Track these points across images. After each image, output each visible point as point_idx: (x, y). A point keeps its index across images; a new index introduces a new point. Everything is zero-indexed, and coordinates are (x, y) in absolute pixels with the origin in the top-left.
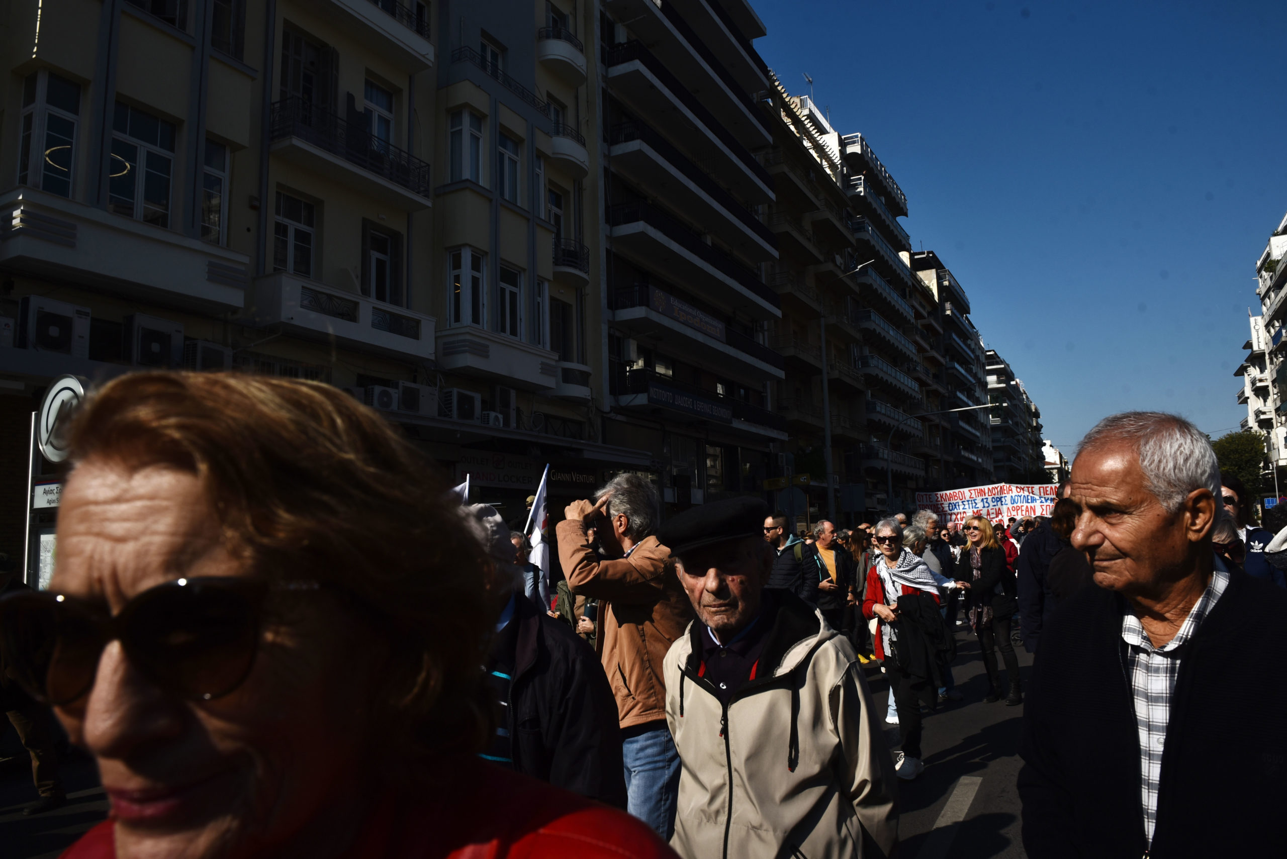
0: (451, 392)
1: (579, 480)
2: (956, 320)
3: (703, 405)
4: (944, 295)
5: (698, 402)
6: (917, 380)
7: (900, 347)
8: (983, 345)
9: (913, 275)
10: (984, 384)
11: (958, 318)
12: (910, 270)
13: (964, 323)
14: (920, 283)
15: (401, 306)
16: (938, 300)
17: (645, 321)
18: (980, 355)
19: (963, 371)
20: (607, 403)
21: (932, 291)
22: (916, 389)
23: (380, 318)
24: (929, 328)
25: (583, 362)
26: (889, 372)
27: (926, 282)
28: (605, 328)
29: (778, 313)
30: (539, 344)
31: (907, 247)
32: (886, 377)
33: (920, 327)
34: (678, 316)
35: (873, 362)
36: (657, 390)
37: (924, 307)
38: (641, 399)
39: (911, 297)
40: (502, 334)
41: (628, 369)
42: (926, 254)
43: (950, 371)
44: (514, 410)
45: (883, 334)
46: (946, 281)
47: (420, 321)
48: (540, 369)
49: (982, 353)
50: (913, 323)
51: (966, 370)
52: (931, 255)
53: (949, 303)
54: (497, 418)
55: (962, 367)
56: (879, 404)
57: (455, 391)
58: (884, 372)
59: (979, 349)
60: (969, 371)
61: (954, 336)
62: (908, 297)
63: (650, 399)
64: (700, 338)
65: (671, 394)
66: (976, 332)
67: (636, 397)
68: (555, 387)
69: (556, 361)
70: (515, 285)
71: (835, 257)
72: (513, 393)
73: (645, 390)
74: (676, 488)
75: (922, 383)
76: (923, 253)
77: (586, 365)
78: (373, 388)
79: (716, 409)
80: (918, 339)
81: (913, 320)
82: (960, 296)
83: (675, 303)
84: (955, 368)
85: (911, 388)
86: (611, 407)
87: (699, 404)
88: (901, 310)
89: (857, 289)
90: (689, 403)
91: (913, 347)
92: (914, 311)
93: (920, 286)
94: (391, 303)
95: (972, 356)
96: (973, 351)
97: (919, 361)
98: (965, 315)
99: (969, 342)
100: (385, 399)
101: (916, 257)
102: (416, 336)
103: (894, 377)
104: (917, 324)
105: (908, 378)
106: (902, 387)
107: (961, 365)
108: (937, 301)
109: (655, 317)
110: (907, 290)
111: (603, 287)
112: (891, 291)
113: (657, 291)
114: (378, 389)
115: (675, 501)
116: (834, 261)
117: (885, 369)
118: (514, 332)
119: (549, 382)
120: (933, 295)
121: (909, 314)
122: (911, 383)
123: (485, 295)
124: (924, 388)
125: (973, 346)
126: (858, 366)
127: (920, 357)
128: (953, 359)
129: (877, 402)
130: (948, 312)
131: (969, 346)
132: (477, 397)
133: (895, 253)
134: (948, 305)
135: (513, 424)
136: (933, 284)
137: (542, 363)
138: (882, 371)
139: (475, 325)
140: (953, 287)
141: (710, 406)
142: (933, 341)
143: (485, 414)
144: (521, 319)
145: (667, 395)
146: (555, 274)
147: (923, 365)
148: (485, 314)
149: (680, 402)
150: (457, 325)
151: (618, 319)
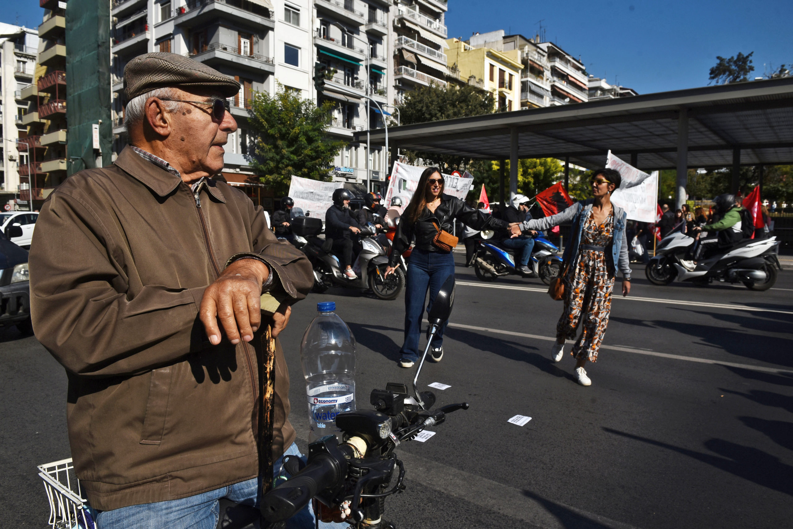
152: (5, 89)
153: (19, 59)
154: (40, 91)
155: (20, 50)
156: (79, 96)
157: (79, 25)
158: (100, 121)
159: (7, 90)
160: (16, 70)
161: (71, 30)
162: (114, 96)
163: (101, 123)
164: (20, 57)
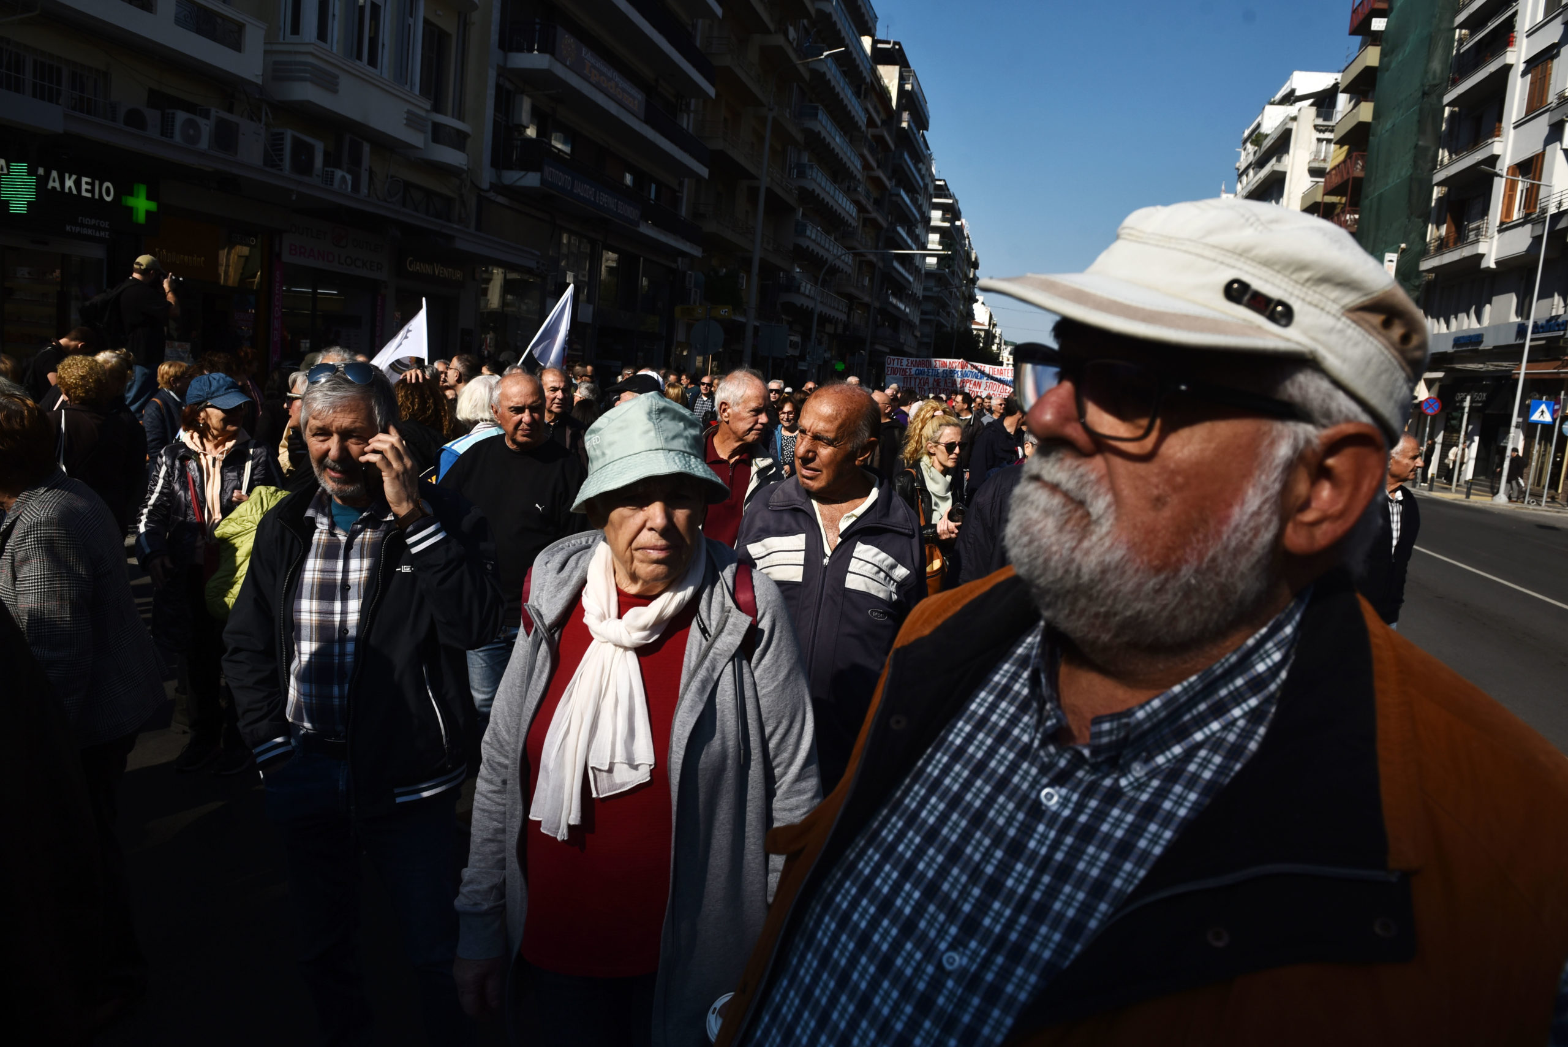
0: (283, 133)
1: (442, 273)
2: (912, 136)
3: (607, 198)
4: (904, 101)
5: (601, 193)
6: (857, 203)
7: (845, 159)
8: (934, 171)
9: (872, 69)
10: (928, 219)
11: (914, 134)
12: (870, 62)
13: (919, 141)
14: (879, 80)
16: (896, 106)
17: (548, 74)
18: (930, 183)
19: (908, 201)
20: (486, 177)
21: (890, 94)
22: (854, 214)
23: (188, 13)
24: (880, 139)
25: (460, 117)
26: (828, 189)
28: (492, 75)
29: (711, 91)
30: (406, 83)
31: (873, 31)
32: (823, 195)
33: (869, 136)
34: (589, 75)
35: (810, 174)
36: (553, 170)
37: (878, 113)
38: (532, 180)
39: (866, 96)
40: (358, 62)
41: (518, 135)
42: (892, 45)
43: (894, 198)
44: (366, 170)
45: (828, 139)
46: (909, 84)
47: (244, 25)
48: (406, 118)
49: (932, 181)
50: (863, 131)
51: (911, 200)
52: (897, 47)
53: (907, 112)
54: (343, 179)
55: (908, 196)
56: (810, 227)
57: (289, 134)
58: (822, 188)
59: (930, 175)
60: (914, 201)
61: (906, 156)
62: (862, 97)
63: (543, 181)
64: (613, 108)
65: (569, 178)
67: (525, 174)
68: (422, 147)
69: (427, 111)
71: (787, 28)
72: (366, 148)
73: (537, 167)
75: (861, 208)
76: (888, 42)
77: (464, 121)
78: (173, 114)
79: (621, 205)
80: (866, 152)
81: (864, 128)
82: (921, 106)
83: (588, 56)
84: (899, 195)
85: (848, 212)
86: (490, 183)
87: (602, 196)
88: (853, 113)
89: (807, 76)
90: (590, 192)
91: (859, 161)
92: (867, 115)
93: (878, 84)
95: (921, 184)
96: (923, 178)
97: (862, 181)
98: (922, 132)
99: (920, 165)
100: (191, 132)
101: (880, 46)
102: (237, 46)
103: (832, 196)
104: (868, 134)
105: (847, 199)
106: (839, 210)
107: (907, 192)
108: (894, 108)
109: (560, 71)
110: (863, 87)
111: (496, 16)
112: (846, 85)
113: (566, 36)
114: (181, 116)
116: (786, 34)
117: (823, 184)
118: (373, 61)
119: (416, 139)
120: (890, 99)
121: (861, 119)
122: (849, 206)
123: (337, 3)
124: (861, 215)
125: (923, 172)
126: (793, 176)
127: (864, 175)
128: (899, 184)
129: (807, 224)
130: (905, 125)
131: (919, 171)
132: (319, 146)
133: (856, 34)
134: (906, 116)
135: (364, 190)
136: (893, 85)
137: (409, 112)
138: (820, 186)
140: (916, 94)
141: (614, 200)
142: (882, 157)
143: (327, 171)
144: (383, 45)
145: (565, 178)
147: (866, 186)
148: (336, 29)
149: (579, 190)
150: (295, 38)
151: (510, 65)
152: (1289, 194)
153: (1322, 136)
154: (1328, 193)
155: (1325, 120)
156: (1381, 196)
157: (1400, 58)
158: (1403, 246)
159: (1292, 196)
160: (1313, 157)
161: (1387, 70)
162: (1438, 193)
163: (1403, 250)
164: (1324, 131)
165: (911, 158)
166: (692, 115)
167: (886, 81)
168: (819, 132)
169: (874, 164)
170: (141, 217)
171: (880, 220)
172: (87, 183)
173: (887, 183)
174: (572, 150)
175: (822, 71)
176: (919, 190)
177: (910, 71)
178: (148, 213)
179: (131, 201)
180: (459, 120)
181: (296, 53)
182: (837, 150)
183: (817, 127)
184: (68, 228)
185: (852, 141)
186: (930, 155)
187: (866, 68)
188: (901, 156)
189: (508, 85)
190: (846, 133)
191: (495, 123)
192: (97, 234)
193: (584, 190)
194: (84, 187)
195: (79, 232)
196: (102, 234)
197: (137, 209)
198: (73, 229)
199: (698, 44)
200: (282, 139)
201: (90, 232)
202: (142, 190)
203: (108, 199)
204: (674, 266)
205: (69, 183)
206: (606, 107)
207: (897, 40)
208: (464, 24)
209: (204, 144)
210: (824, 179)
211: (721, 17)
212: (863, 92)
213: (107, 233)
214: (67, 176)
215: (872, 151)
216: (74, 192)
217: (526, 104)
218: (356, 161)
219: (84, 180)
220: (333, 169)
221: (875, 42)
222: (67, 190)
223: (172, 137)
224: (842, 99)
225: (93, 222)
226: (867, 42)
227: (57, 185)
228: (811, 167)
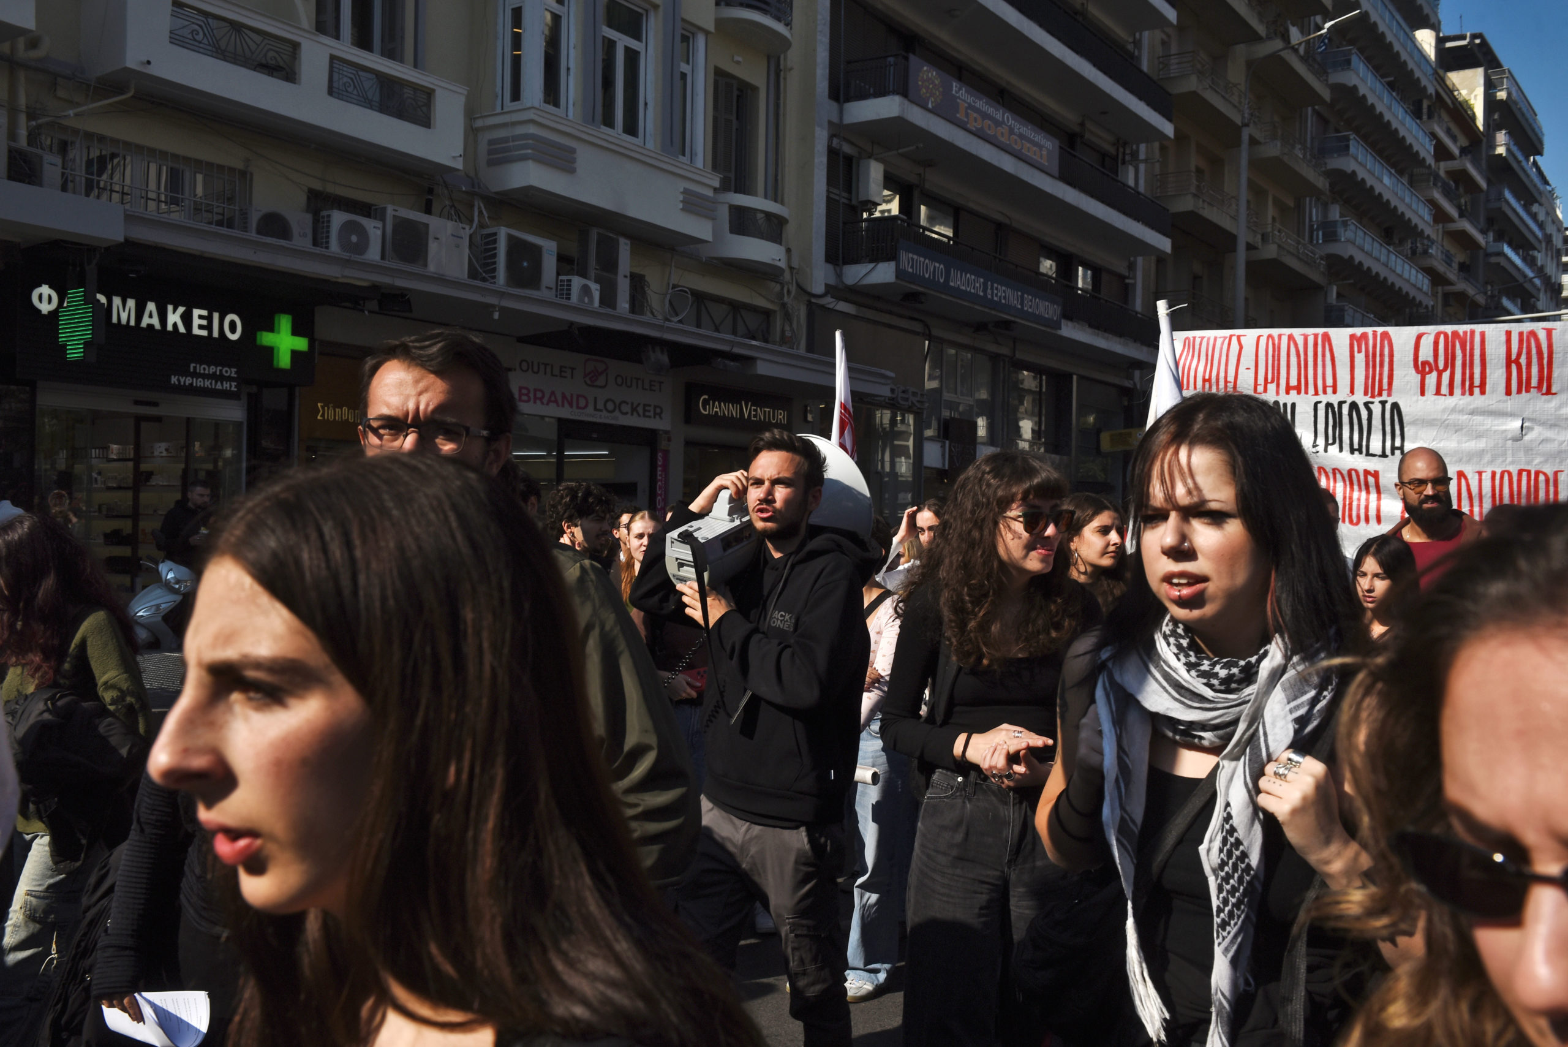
0: (495, 234)
1: (755, 416)
2: (1515, 165)
3: (1004, 291)
4: (1496, 117)
5: (995, 285)
6: (1430, 271)
7: (1401, 208)
8: (1560, 216)
9: (1440, 76)
10: (1557, 287)
11: (1519, 162)
12: (1434, 66)
13: (1529, 171)
14: (1452, 92)
15: (402, 61)
16: (1484, 125)
17: (899, 123)
18: (1554, 233)
19: (1518, 261)
20: (819, 276)
21: (1472, 110)
22: (1425, 288)
23: (345, 80)
24: (1461, 177)
25: (776, 195)
26: (1375, 253)
27: (1464, 92)
28: (821, 137)
29: (1168, 129)
30: (684, 155)
31: (1433, 20)
32: (1368, 263)
33: (1442, 173)
34: (966, 120)
35: (1344, 234)
36: (915, 257)
37: (1454, 139)
38: (883, 273)
39: (1430, 117)
41: (865, 215)
42: (1468, 40)
43: (1493, 260)
44: (626, 277)
45: (1370, 181)
46: (1502, 90)
47: (434, 90)
48: (682, 201)
49: (1559, 230)
50: (1430, 165)
51: (1524, 260)
52: (1478, 41)
53: (1504, 132)
54: (586, 290)
55: (1517, 254)
56: (1351, 312)
57: (503, 233)
58: (1367, 253)
59: (1553, 222)
60: (1531, 261)
61: (1508, 195)
62: (1425, 117)
63: (900, 273)
64: (1008, 164)
65: (942, 266)
66: (1550, 192)
67: (873, 268)
68: (710, 239)
69: (715, 190)
70: (637, 37)
71: (1287, 31)
72: (624, 248)
73: (891, 256)
74: (947, 442)
75: (1436, 279)
76: (1462, 37)
77: (782, 203)
78: (329, 216)
79: (1031, 301)
80: (1437, 195)
81: (1430, 161)
82: (1527, 120)
83: (961, 93)
84: (1502, 254)
85: (1414, 286)
86: (827, 285)
87: (997, 289)
88: (1409, 140)
89: (1326, 95)
90: (977, 285)
91: (1426, 209)
92: (1434, 142)
93: (1450, 98)
94: (383, 54)
95: (1539, 234)
96: (1541, 226)
97: (1435, 238)
98: (1532, 158)
99: (1535, 208)
100: (354, 239)
101: (1449, 45)
102: (424, 120)
103: (1383, 264)
104: (1439, 169)
105: (1411, 266)
106: (1399, 283)
107: (1515, 248)
108: (1481, 128)
109: (918, 117)
110: (1425, 104)
111: (823, 55)
112: (1394, 102)
113: (925, 68)
114: (338, 218)
115: (944, 465)
116: (1285, 37)
117: (1367, 247)
118: (631, 128)
119: (698, 228)
120: (1473, 118)
121: (1424, 148)
122: (1416, 277)
123: (572, 52)
124: (1440, 289)
125: (1541, 217)
126: (1317, 241)
127: (1438, 230)
128: (1500, 237)
129: (1346, 308)
130: (1501, 150)
131: (1534, 217)
132: (549, 248)
133: (1407, 29)
134: (1501, 137)
135: (623, 304)
136: (1476, 96)
137: (686, 192)
138: (1363, 250)
139: (550, 108)
140: (1516, 103)
141: (1019, 293)
142: (1466, 202)
143: (561, 281)
144: (646, 104)
145: (935, 267)
146: (720, 23)
147: (1442, 246)
148: (572, 86)
149: (959, 283)
150: (516, 105)
151: (849, 119)
165: (1518, 198)
166: (1142, 167)
167: (1463, 93)
168: (1354, 173)
169: (1453, 212)
170: (284, 360)
171: (1471, 291)
172: (201, 317)
173: (1480, 238)
174: (954, 234)
175: (1351, 84)
176: (1536, 244)
177: (1503, 72)
178: (295, 354)
179: (266, 339)
180: (776, 201)
181: (514, 124)
182: (1386, 196)
183: (1347, 164)
184: (174, 380)
185: (1413, 183)
186: (1551, 192)
187: (1425, 74)
188: (1500, 197)
189: (847, 149)
190: (1401, 172)
191: (830, 202)
192: (219, 386)
193: (966, 282)
194: (196, 322)
195: (191, 384)
196: (226, 385)
197: (279, 348)
198: (182, 380)
199: (1145, 67)
200: (495, 241)
201: (207, 383)
202: (285, 323)
203: (234, 337)
204: (1128, 384)
205: (174, 318)
206: (995, 163)
207: (1477, 31)
208: (776, 72)
209: (373, 253)
210: (1368, 239)
211: (1175, 22)
212: (1425, 110)
213: (234, 384)
214: (170, 308)
215: (1447, 193)
216: (182, 329)
217: (875, 171)
218: (609, 264)
219: (197, 312)
220: (569, 277)
221: (1440, 41)
222: (170, 328)
223: (327, 248)
224: (1389, 122)
225: (212, 369)
226: (1426, 39)
227: (155, 322)
228: (1345, 224)
